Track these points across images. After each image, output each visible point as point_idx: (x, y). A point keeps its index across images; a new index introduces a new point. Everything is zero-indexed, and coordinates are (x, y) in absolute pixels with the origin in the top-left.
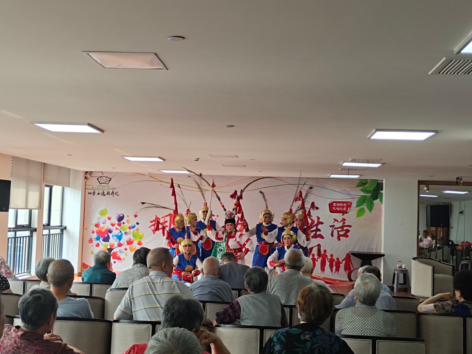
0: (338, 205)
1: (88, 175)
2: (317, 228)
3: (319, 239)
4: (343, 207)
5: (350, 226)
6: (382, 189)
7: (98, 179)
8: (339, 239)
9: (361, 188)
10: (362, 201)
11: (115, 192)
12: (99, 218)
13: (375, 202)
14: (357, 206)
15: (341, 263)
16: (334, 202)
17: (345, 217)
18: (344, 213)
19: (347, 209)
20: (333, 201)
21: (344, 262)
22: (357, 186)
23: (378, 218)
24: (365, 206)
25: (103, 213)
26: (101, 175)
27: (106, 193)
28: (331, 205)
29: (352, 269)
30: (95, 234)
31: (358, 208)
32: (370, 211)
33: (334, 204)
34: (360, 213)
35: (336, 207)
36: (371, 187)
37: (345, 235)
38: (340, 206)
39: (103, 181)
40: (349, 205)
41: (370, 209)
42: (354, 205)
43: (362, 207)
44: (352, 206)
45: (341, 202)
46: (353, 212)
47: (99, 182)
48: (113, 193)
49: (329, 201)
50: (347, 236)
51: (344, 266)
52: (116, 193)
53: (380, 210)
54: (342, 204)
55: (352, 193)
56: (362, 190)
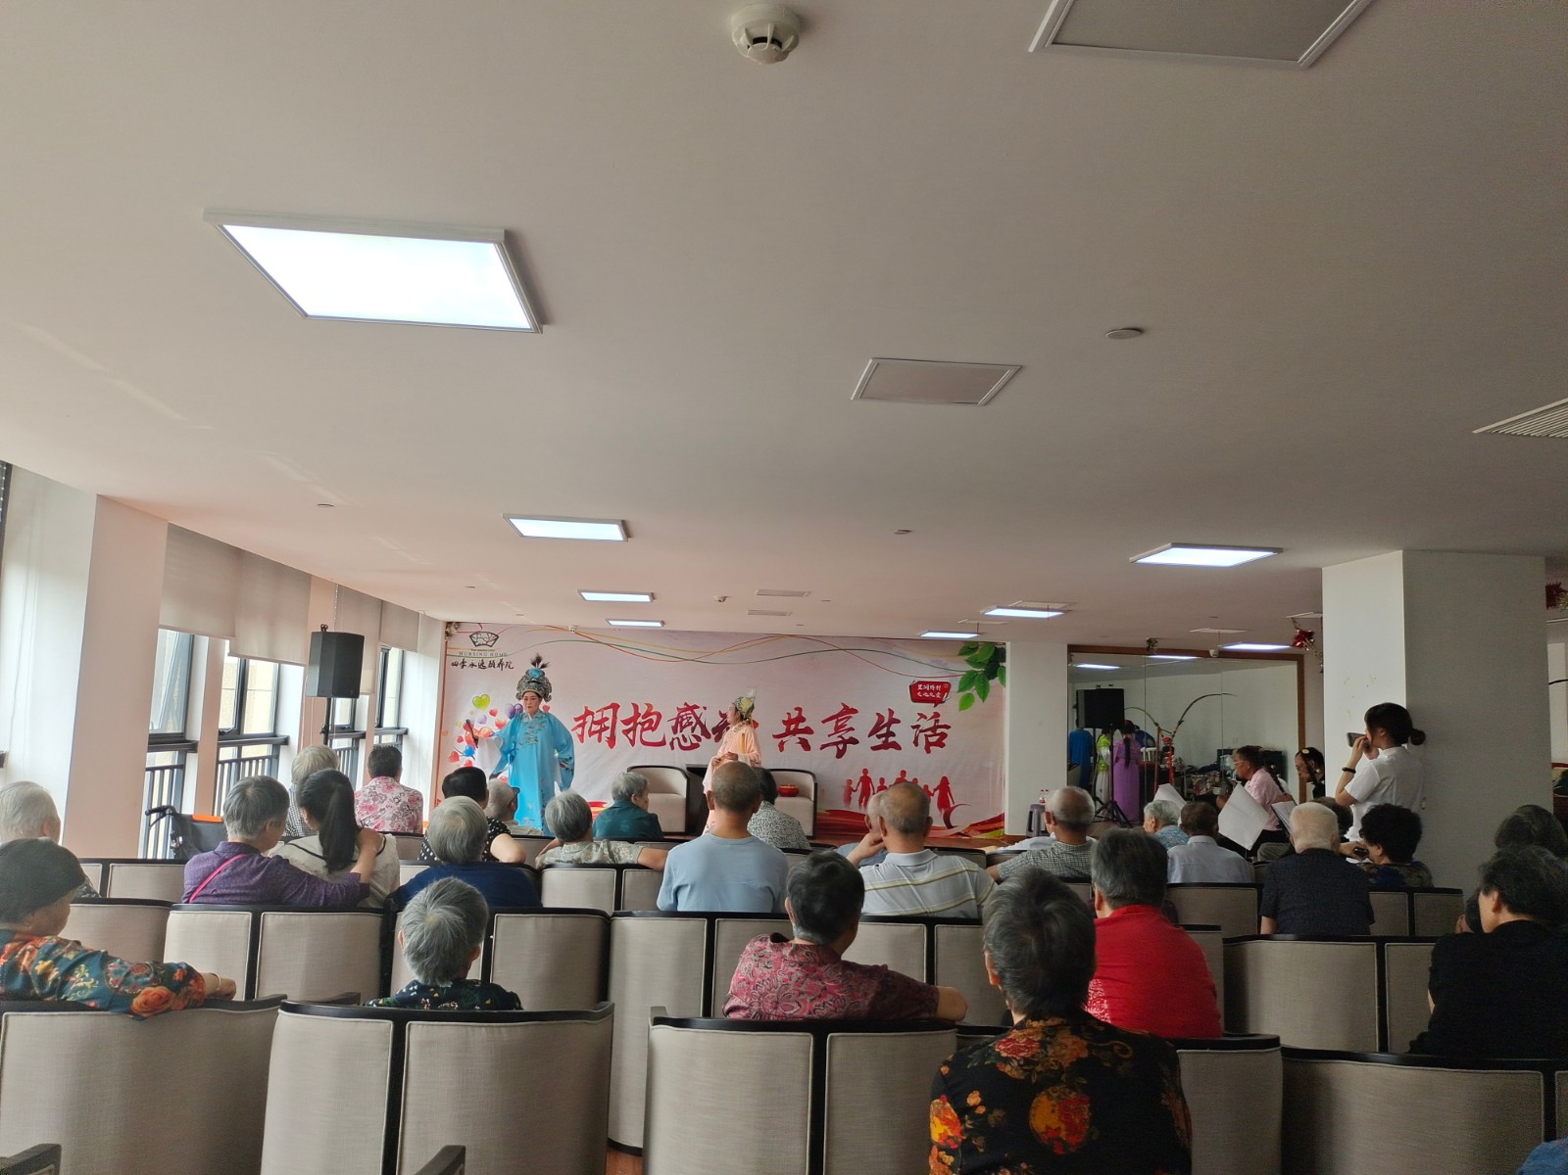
0: (927, 687)
1: (453, 630)
2: (888, 729)
3: (892, 750)
4: (935, 692)
5: (947, 727)
6: (1004, 660)
7: (471, 637)
8: (928, 751)
9: (967, 657)
10: (969, 680)
11: (504, 661)
12: (472, 713)
13: (991, 682)
14: (960, 690)
15: (933, 795)
16: (920, 683)
17: (939, 709)
18: (937, 702)
19: (942, 696)
20: (917, 681)
21: (937, 793)
22: (960, 654)
23: (996, 713)
24: (973, 691)
25: (480, 702)
26: (479, 629)
27: (486, 665)
28: (913, 688)
29: (952, 806)
30: (465, 743)
31: (962, 694)
32: (984, 699)
33: (920, 686)
34: (966, 702)
35: (923, 691)
36: (984, 656)
37: (940, 744)
38: (931, 691)
39: (480, 641)
40: (945, 688)
41: (984, 694)
42: (955, 688)
43: (968, 692)
44: (951, 690)
45: (931, 683)
46: (953, 700)
47: (474, 643)
48: (501, 664)
49: (910, 681)
50: (942, 745)
51: (936, 800)
52: (508, 665)
53: (1001, 698)
54: (932, 687)
55: (951, 666)
56: (969, 661)
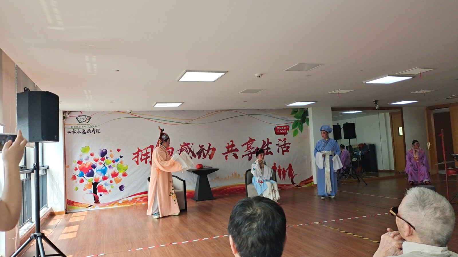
0: (281, 128)
1: (67, 115)
2: (268, 147)
3: (270, 155)
4: (284, 130)
5: (289, 144)
6: (308, 115)
7: (77, 118)
8: (283, 154)
9: (294, 115)
10: (295, 124)
11: (95, 129)
12: (81, 156)
13: (304, 124)
14: (293, 128)
15: (286, 172)
16: (278, 126)
17: (286, 137)
18: (285, 134)
19: (286, 131)
20: (277, 126)
21: (288, 171)
22: (291, 114)
23: (307, 136)
25: (85, 150)
26: (80, 114)
27: (86, 131)
28: (276, 129)
29: (294, 175)
30: (78, 171)
31: (293, 130)
32: (301, 131)
33: (278, 128)
34: (295, 133)
36: (300, 114)
38: (282, 129)
39: (82, 120)
40: (287, 128)
41: (301, 129)
42: (291, 128)
43: (296, 129)
44: (290, 129)
45: (282, 126)
46: (290, 132)
47: (79, 121)
48: (93, 131)
49: (274, 126)
50: (288, 151)
51: (288, 173)
52: (97, 131)
53: (308, 131)
54: (283, 128)
55: (289, 119)
56: (295, 117)
